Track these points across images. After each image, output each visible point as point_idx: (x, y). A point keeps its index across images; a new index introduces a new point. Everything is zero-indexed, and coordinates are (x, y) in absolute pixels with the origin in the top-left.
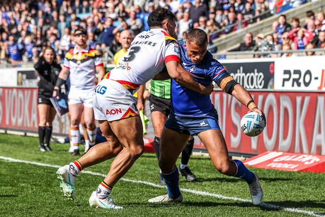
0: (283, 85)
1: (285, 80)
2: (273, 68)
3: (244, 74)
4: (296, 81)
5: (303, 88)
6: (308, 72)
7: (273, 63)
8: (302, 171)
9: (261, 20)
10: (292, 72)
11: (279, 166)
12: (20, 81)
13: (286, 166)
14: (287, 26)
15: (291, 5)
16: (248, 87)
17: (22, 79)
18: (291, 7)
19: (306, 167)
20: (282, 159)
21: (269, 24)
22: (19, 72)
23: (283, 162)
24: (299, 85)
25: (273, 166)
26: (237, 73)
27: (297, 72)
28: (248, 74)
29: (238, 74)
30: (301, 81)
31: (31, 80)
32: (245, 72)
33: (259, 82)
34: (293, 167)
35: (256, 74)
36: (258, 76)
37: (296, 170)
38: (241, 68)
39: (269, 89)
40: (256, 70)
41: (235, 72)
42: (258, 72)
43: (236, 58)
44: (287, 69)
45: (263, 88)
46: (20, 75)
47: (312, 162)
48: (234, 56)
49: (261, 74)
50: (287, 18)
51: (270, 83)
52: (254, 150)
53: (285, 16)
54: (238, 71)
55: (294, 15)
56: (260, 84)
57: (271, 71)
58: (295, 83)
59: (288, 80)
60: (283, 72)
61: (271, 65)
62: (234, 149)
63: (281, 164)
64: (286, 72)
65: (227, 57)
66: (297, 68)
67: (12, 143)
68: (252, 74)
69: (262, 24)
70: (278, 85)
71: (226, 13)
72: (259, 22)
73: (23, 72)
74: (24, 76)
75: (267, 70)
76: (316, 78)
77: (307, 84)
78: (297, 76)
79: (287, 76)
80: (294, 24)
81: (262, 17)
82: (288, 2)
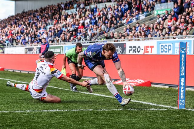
0: (129, 52)
1: (130, 50)
2: (125, 46)
4: (134, 50)
5: (137, 53)
6: (139, 47)
7: (125, 43)
8: (137, 86)
9: (119, 27)
10: (133, 47)
12: (26, 52)
14: (130, 29)
15: (132, 21)
17: (27, 51)
18: (132, 22)
19: (139, 84)
20: (130, 81)
21: (122, 29)
22: (25, 48)
24: (136, 52)
27: (135, 47)
30: (136, 50)
31: (30, 52)
33: (120, 51)
35: (119, 48)
37: (135, 85)
39: (124, 54)
40: (118, 47)
42: (119, 47)
44: (131, 46)
45: (122, 53)
46: (26, 49)
47: (141, 82)
48: (110, 41)
49: (121, 48)
50: (131, 26)
51: (124, 52)
53: (130, 25)
55: (134, 25)
56: (120, 52)
57: (125, 47)
58: (134, 52)
59: (131, 50)
60: (129, 47)
61: (125, 44)
64: (131, 47)
65: (107, 41)
66: (135, 46)
67: (23, 76)
68: (117, 48)
69: (120, 29)
70: (127, 52)
71: (106, 25)
73: (27, 48)
74: (28, 50)
75: (123, 46)
76: (142, 49)
77: (139, 52)
78: (135, 49)
79: (131, 49)
80: (133, 28)
81: (120, 26)
82: (131, 20)
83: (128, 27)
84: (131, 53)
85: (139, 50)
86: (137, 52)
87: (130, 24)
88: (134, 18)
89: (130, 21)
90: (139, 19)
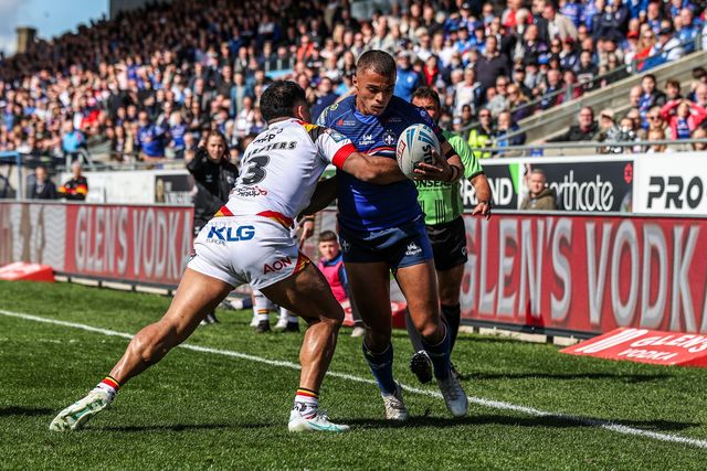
0: (649, 205)
1: (652, 195)
2: (631, 173)
3: (576, 184)
4: (673, 197)
5: (686, 210)
6: (697, 181)
7: (631, 163)
8: (683, 365)
9: (608, 83)
10: (666, 181)
11: (642, 355)
12: (159, 194)
13: (654, 355)
14: (658, 94)
15: (664, 55)
16: (584, 208)
17: (164, 191)
18: (664, 61)
19: (692, 358)
20: (647, 342)
21: (622, 92)
22: (158, 178)
23: (649, 348)
24: (679, 204)
25: (630, 355)
26: (563, 181)
27: (676, 180)
28: (584, 185)
29: (566, 185)
30: (683, 197)
31: (181, 193)
32: (579, 180)
33: (604, 199)
34: (667, 358)
35: (600, 184)
36: (602, 188)
37: (673, 363)
38: (572, 173)
39: (623, 212)
40: (598, 177)
41: (560, 181)
42: (603, 181)
43: (562, 155)
44: (656, 174)
45: (611, 210)
46: (160, 182)
47: (703, 348)
48: (559, 151)
49: (608, 184)
50: (658, 79)
51: (626, 201)
52: (594, 326)
53: (652, 77)
54: (566, 178)
55: (671, 74)
57: (627, 179)
59: (658, 195)
60: (648, 180)
62: (556, 322)
63: (644, 351)
64: (656, 180)
65: (545, 152)
66: (675, 174)
68: (592, 184)
69: (611, 91)
70: (639, 206)
71: (543, 71)
72: (604, 87)
73: (165, 178)
74: (169, 185)
75: (619, 177)
77: (693, 204)
78: (675, 189)
79: (656, 188)
80: (670, 91)
81: (610, 79)
82: (660, 51)
83: (647, 84)
84: (659, 207)
85: (695, 193)
86: (685, 204)
88: (674, 42)
90: (697, 47)
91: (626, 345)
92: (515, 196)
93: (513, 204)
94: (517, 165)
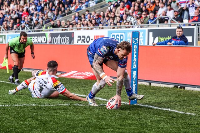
0: (78, 42)
1: (78, 40)
2: (73, 35)
3: (61, 38)
4: (83, 40)
5: (86, 43)
6: (88, 37)
7: (73, 33)
8: (85, 79)
9: (67, 15)
10: (82, 37)
11: (76, 77)
13: (79, 77)
14: (79, 17)
15: (81, 8)
16: (62, 43)
18: (81, 9)
19: (87, 77)
20: (78, 74)
21: (70, 17)
23: (78, 75)
24: (84, 42)
25: (73, 77)
26: (58, 37)
27: (84, 37)
28: (63, 38)
29: (58, 38)
30: (85, 40)
32: (61, 37)
33: (67, 41)
34: (82, 77)
35: (66, 38)
36: (67, 38)
37: (83, 79)
38: (60, 35)
39: (72, 44)
40: (66, 36)
41: (57, 37)
43: (57, 31)
44: (79, 35)
45: (69, 43)
47: (90, 75)
48: (57, 30)
49: (68, 37)
50: (80, 14)
51: (72, 41)
53: (78, 13)
55: (83, 12)
56: (68, 42)
57: (73, 36)
58: (83, 42)
59: (80, 40)
60: (77, 37)
61: (73, 34)
63: (76, 76)
64: (79, 37)
65: (54, 30)
66: (83, 35)
68: (64, 38)
69: (68, 16)
70: (75, 42)
71: (53, 12)
75: (71, 36)
76: (92, 39)
77: (88, 42)
78: (83, 38)
79: (79, 38)
80: (83, 16)
81: (68, 14)
83: (77, 14)
85: (88, 40)
86: (86, 42)
87: (79, 11)
88: (83, 5)
89: (79, 8)
90: (88, 6)
91: (72, 75)
92: (47, 40)
93: (46, 42)
94: (47, 33)
